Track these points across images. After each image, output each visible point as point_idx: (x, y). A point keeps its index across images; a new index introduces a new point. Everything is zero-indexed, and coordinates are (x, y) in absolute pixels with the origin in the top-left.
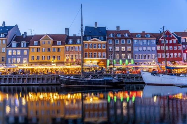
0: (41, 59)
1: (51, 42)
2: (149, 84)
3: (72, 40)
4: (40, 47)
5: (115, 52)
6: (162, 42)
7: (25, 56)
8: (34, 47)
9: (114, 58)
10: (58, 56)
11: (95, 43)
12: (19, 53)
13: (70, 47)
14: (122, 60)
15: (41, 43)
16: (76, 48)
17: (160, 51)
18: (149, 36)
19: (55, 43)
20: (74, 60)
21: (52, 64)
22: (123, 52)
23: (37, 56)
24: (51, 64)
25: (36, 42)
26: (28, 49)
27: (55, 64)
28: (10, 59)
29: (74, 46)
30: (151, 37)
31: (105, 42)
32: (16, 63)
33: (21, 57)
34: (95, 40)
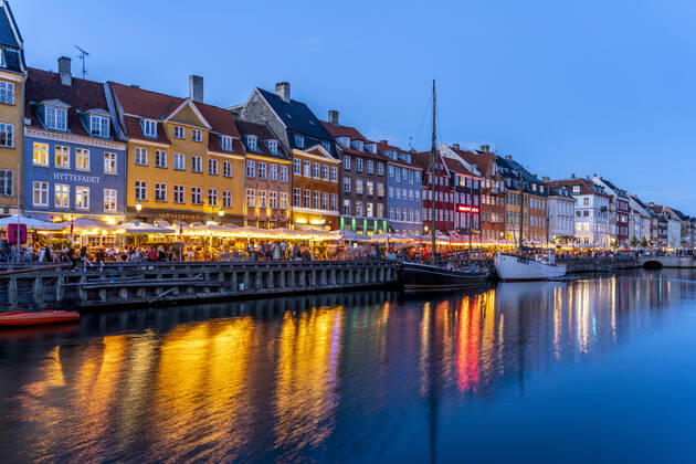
0: (169, 197)
1: (204, 136)
2: (508, 281)
3: (256, 138)
4: (166, 149)
5: (355, 197)
6: (430, 181)
7: (108, 181)
8: (146, 146)
9: (354, 214)
10: (225, 194)
11: (318, 161)
12: (83, 161)
13: (257, 164)
14: (368, 220)
15: (170, 131)
16: (274, 169)
17: (427, 204)
18: (409, 161)
19: (214, 143)
20: (269, 213)
21: (209, 223)
22: (370, 198)
23: (157, 186)
24: (204, 223)
25: (149, 124)
26: (122, 147)
27: (214, 223)
28: (44, 186)
29: (269, 163)
30: (413, 164)
31: (338, 161)
32: (73, 209)
33: (92, 179)
34: (317, 152)
